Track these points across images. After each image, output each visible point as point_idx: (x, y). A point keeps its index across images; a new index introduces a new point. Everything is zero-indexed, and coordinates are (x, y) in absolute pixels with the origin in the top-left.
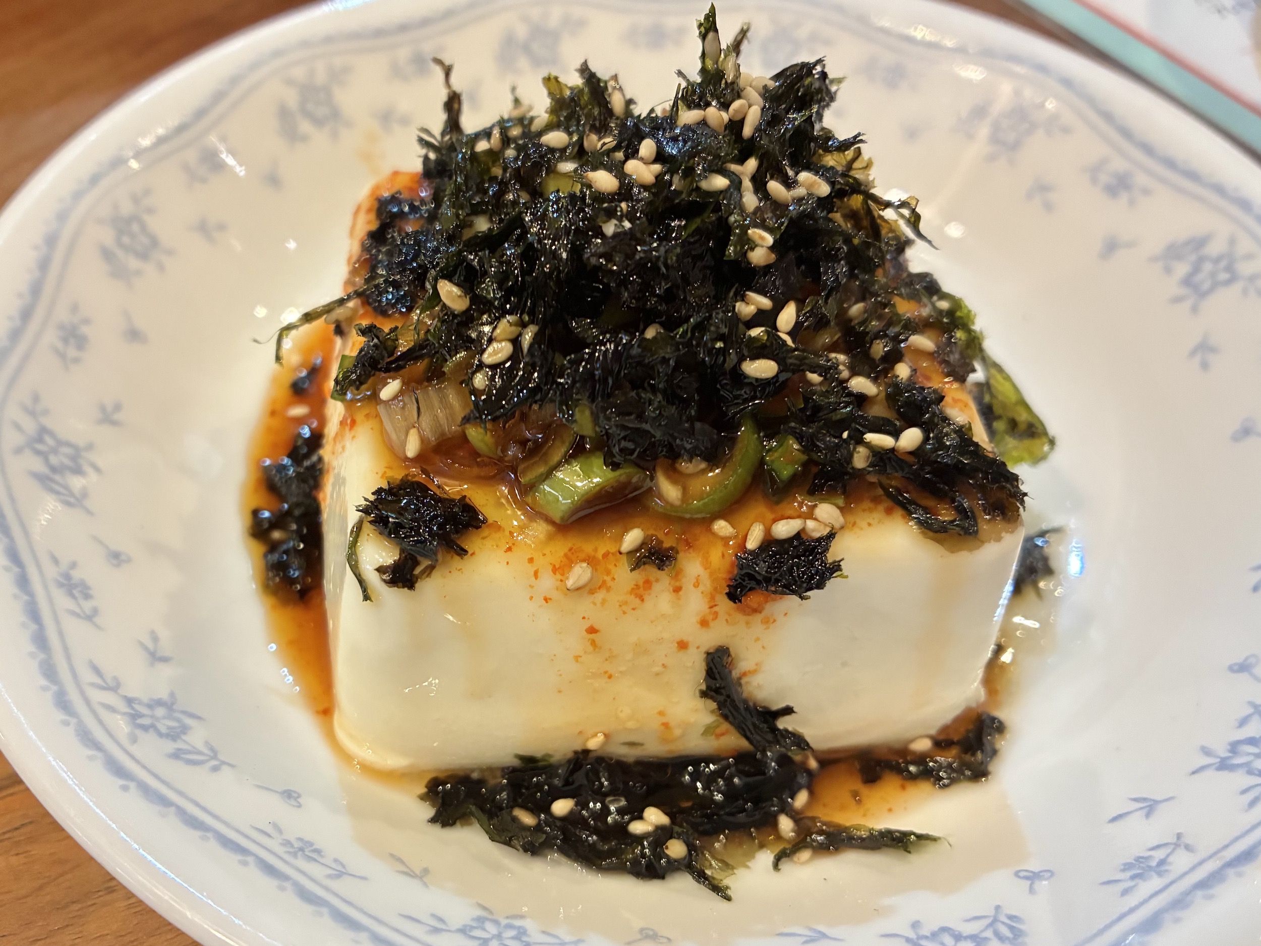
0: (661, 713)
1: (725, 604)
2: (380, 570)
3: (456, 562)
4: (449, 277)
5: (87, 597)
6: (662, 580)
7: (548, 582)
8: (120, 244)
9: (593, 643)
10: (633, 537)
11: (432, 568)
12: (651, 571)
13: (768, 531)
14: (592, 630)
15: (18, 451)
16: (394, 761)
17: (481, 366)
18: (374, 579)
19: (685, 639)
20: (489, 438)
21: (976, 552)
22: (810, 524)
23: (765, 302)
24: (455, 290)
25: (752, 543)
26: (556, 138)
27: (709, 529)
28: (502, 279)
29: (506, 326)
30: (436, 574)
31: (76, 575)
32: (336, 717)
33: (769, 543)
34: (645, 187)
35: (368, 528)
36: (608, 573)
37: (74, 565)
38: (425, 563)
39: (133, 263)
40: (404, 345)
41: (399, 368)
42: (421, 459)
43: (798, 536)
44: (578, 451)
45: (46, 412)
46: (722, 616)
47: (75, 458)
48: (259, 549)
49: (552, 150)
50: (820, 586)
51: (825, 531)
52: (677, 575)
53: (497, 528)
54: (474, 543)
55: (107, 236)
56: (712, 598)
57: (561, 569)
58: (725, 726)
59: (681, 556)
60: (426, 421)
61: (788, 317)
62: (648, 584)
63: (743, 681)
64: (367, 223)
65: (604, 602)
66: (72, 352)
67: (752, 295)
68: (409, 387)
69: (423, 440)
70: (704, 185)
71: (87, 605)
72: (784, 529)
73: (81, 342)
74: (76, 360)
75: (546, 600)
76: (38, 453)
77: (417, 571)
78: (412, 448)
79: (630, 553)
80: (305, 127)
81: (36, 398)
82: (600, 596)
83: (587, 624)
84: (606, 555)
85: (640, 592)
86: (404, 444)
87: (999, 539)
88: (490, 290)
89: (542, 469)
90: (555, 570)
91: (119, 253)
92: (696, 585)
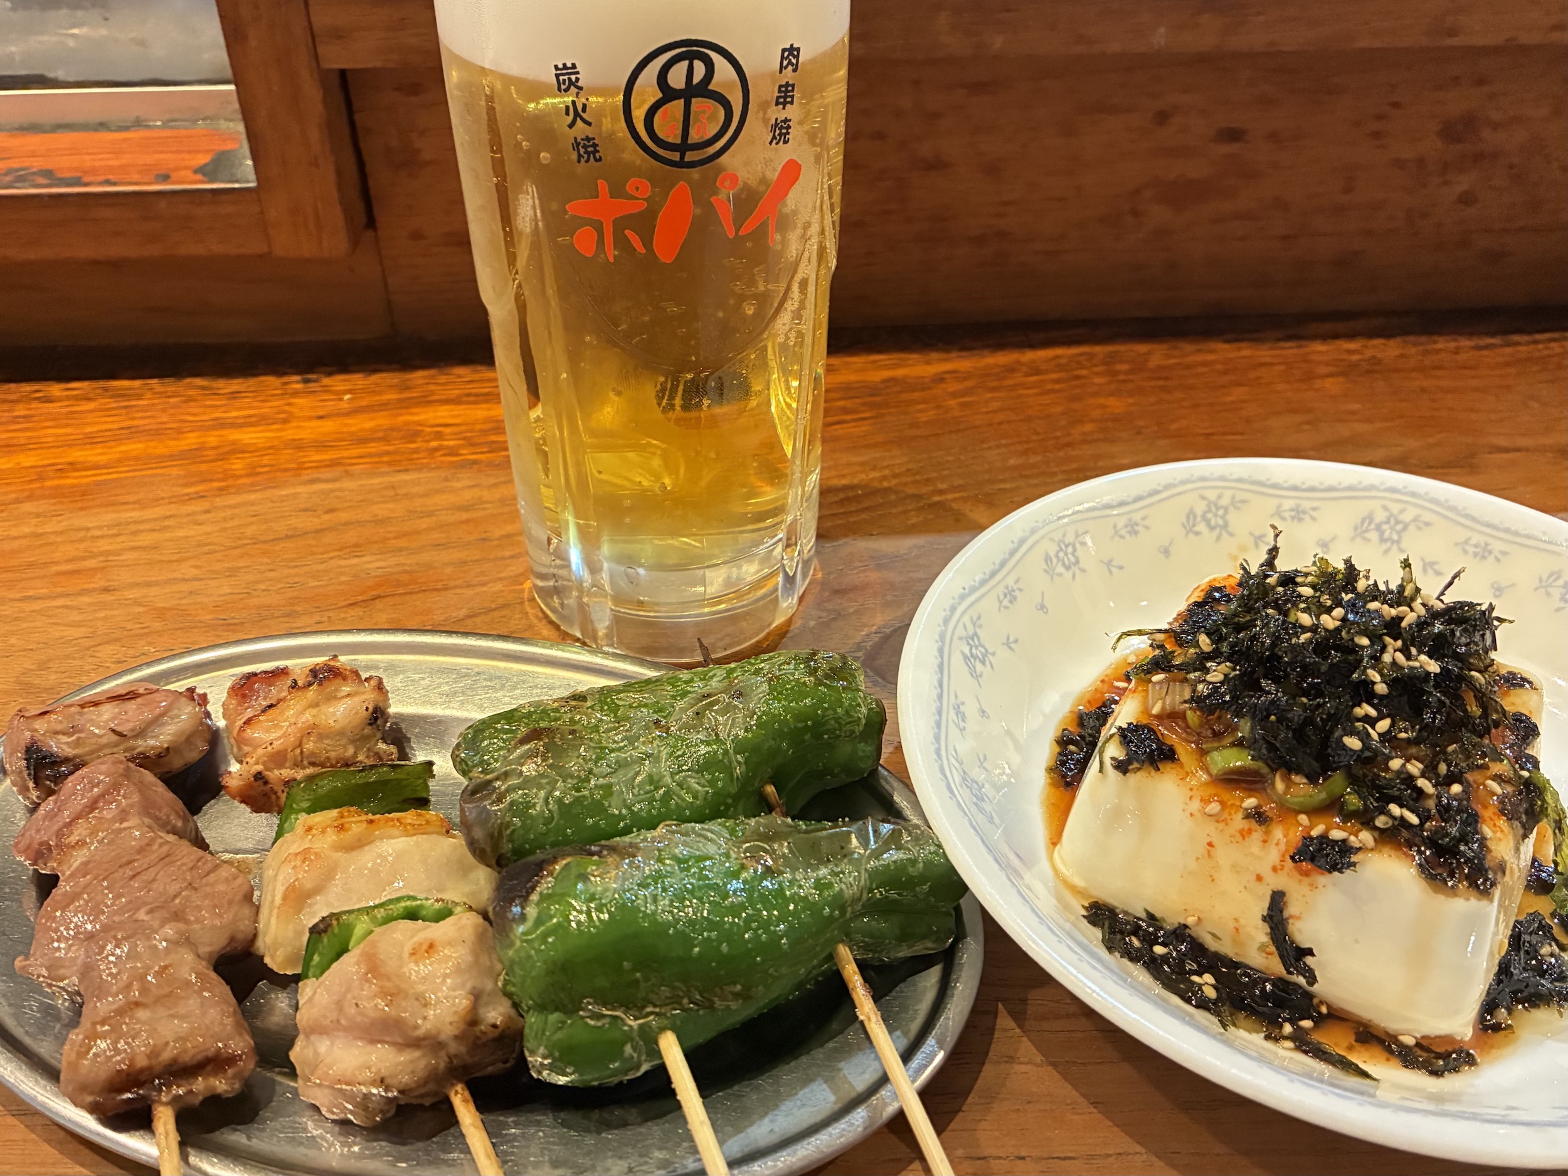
0: (1236, 920)
1: (1289, 863)
2: (1113, 759)
3: (1153, 772)
4: (1208, 635)
5: (963, 720)
6: (1258, 833)
7: (1196, 805)
8: (1057, 556)
9: (1209, 852)
10: (1251, 802)
11: (1139, 769)
12: (1253, 824)
13: (1327, 831)
14: (1210, 844)
15: (961, 639)
16: (1079, 882)
17: (1204, 681)
18: (1108, 762)
19: (1263, 875)
20: (1195, 719)
21: (1450, 899)
22: (1352, 838)
23: (1373, 712)
24: (1208, 641)
25: (1315, 833)
26: (1307, 591)
27: (1296, 816)
28: (1232, 646)
29: (1225, 667)
30: (1139, 773)
31: (962, 708)
32: (1058, 846)
33: (1324, 838)
34: (1326, 630)
35: (1117, 738)
36: (1230, 814)
37: (963, 703)
38: (1136, 765)
39: (1060, 569)
40: (1177, 662)
41: (1169, 671)
42: (1159, 717)
43: (1344, 841)
44: (1239, 744)
45: (980, 626)
46: (1286, 870)
47: (984, 656)
48: (1057, 749)
49: (1300, 596)
50: (1340, 871)
51: (1358, 845)
52: (1267, 833)
53: (1182, 765)
54: (1167, 767)
55: (1052, 549)
56: (1283, 856)
57: (1206, 801)
58: (1272, 949)
59: (1274, 824)
60: (1168, 700)
61: (1384, 725)
62: (1250, 831)
63: (1291, 921)
64: (1198, 597)
65: (1222, 831)
66: (1006, 602)
67: (1365, 705)
68: (1168, 681)
69: (1163, 708)
70: (1357, 640)
71: (962, 724)
72: (1337, 834)
73: (1013, 600)
74: (1006, 608)
75: (1191, 815)
76: (969, 644)
77: (1130, 767)
78: (1156, 710)
79: (1246, 809)
80: (1201, 527)
81: (979, 618)
82: (1221, 826)
83: (1208, 840)
84: (1232, 805)
85: (1244, 834)
86: (1153, 706)
87: (1468, 899)
88: (1225, 648)
89: (1216, 745)
90: (1201, 800)
91: (1055, 561)
92: (1277, 844)
